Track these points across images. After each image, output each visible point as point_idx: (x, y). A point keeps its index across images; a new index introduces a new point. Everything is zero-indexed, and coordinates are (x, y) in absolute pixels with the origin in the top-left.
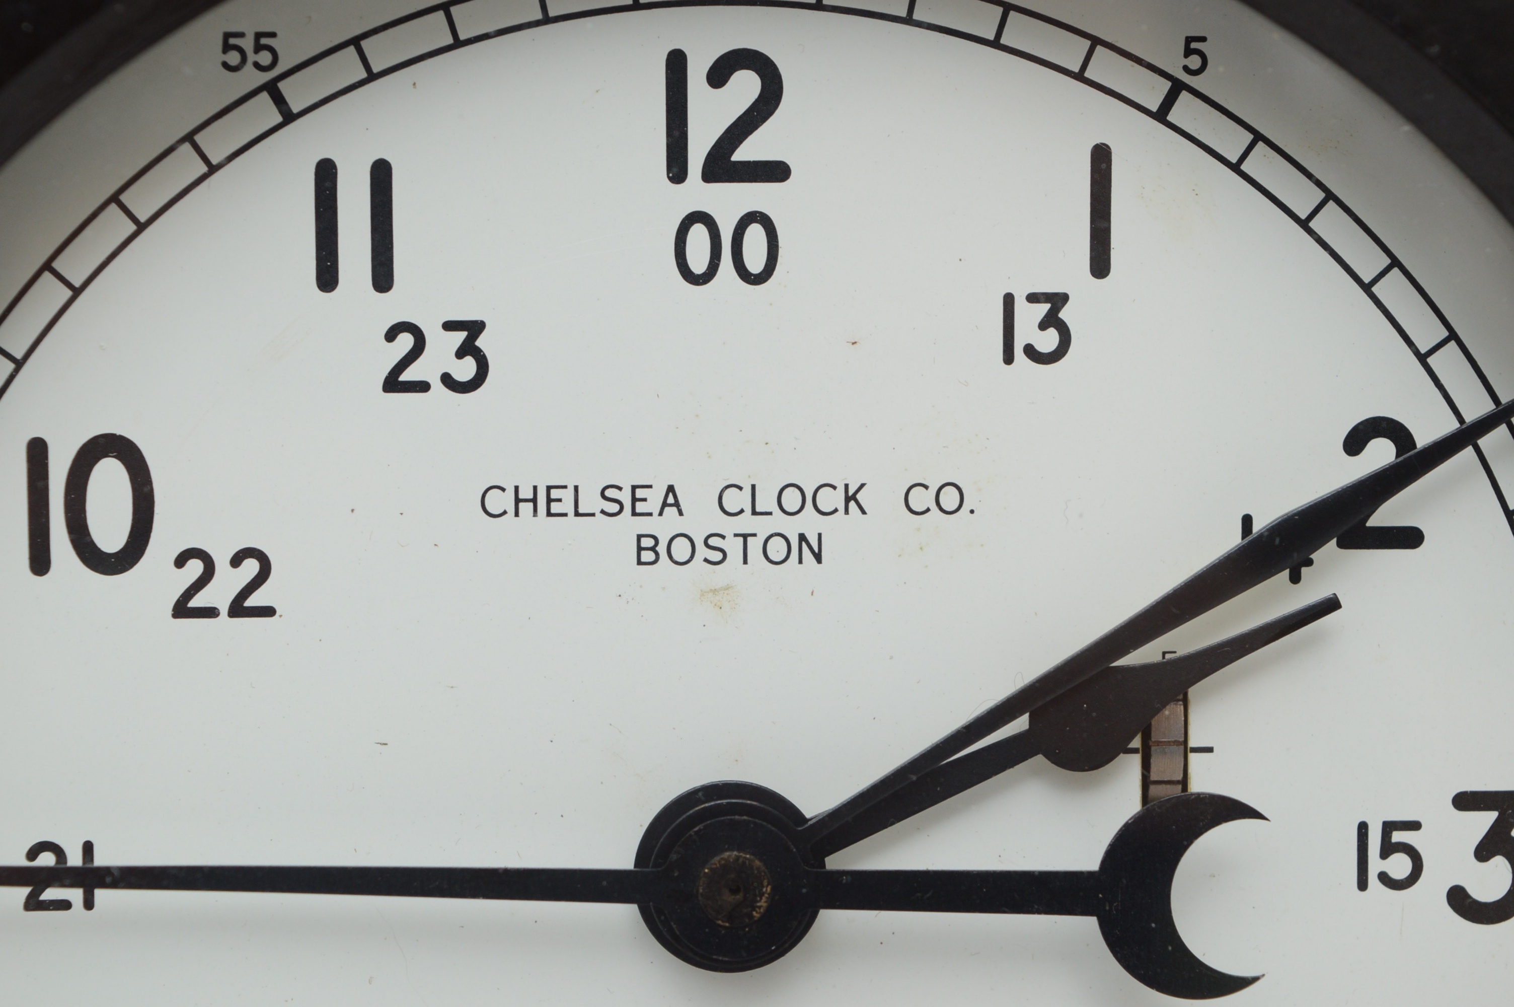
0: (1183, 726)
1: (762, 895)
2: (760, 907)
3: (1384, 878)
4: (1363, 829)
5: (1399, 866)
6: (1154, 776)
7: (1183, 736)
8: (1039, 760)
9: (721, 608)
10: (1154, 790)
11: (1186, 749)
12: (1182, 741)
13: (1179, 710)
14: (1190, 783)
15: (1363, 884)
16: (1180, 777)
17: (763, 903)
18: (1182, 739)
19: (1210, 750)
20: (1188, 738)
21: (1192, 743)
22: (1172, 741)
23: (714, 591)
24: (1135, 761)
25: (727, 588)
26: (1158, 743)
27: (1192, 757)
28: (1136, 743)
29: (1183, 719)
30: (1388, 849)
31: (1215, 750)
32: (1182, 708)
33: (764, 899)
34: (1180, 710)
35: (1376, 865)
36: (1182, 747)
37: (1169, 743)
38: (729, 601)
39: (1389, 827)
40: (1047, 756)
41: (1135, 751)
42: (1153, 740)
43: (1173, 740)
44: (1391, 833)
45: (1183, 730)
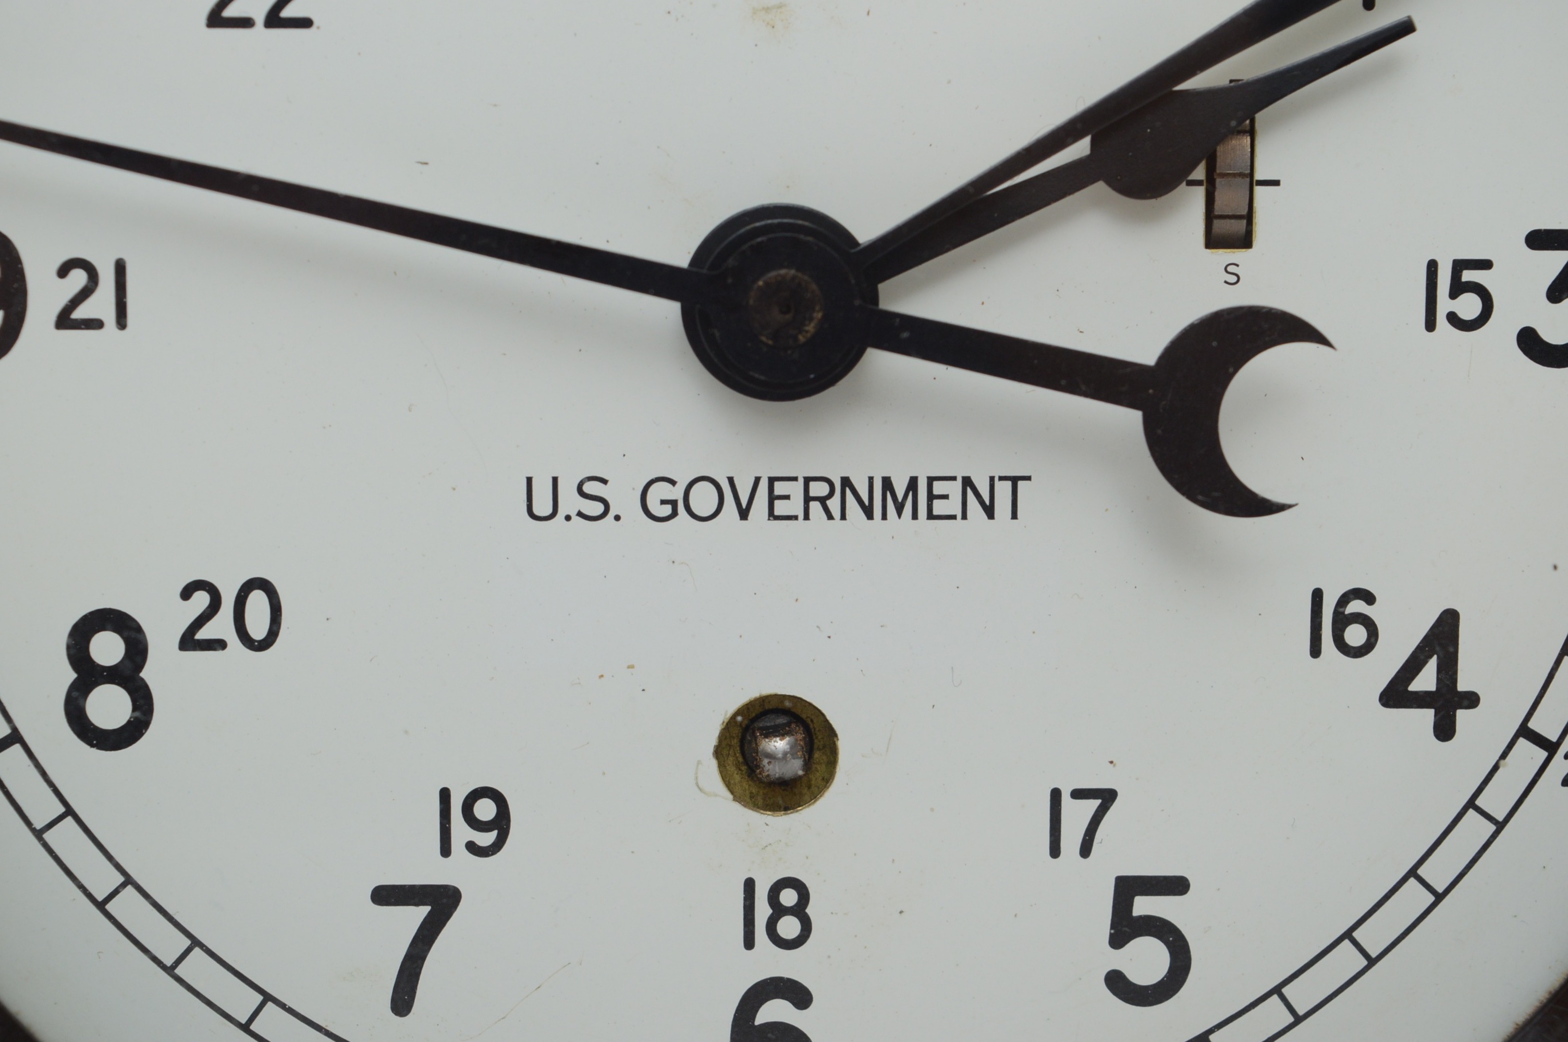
0: (1250, 158)
1: (811, 319)
2: (807, 332)
3: (1452, 318)
4: (1432, 267)
5: (1469, 306)
6: (1218, 210)
7: (1249, 167)
8: (1100, 188)
9: (773, 27)
10: (1218, 225)
11: (1251, 181)
12: (1248, 174)
13: (1245, 141)
14: (1255, 217)
15: (1430, 325)
16: (1244, 212)
17: (811, 328)
18: (1248, 171)
19: (1276, 183)
20: (1255, 171)
21: (1258, 176)
22: (1237, 173)
23: (767, 10)
24: (1199, 193)
25: (780, 6)
26: (1223, 175)
27: (1258, 190)
28: (1199, 173)
29: (1249, 150)
30: (1458, 288)
31: (1281, 183)
32: (1249, 139)
33: (812, 325)
34: (1247, 141)
35: (1444, 304)
36: (1248, 180)
37: (1234, 175)
38: (782, 20)
39: (1459, 266)
40: (1109, 183)
41: (1198, 183)
42: (1218, 171)
43: (1239, 172)
44: (1462, 272)
45: (1249, 161)
